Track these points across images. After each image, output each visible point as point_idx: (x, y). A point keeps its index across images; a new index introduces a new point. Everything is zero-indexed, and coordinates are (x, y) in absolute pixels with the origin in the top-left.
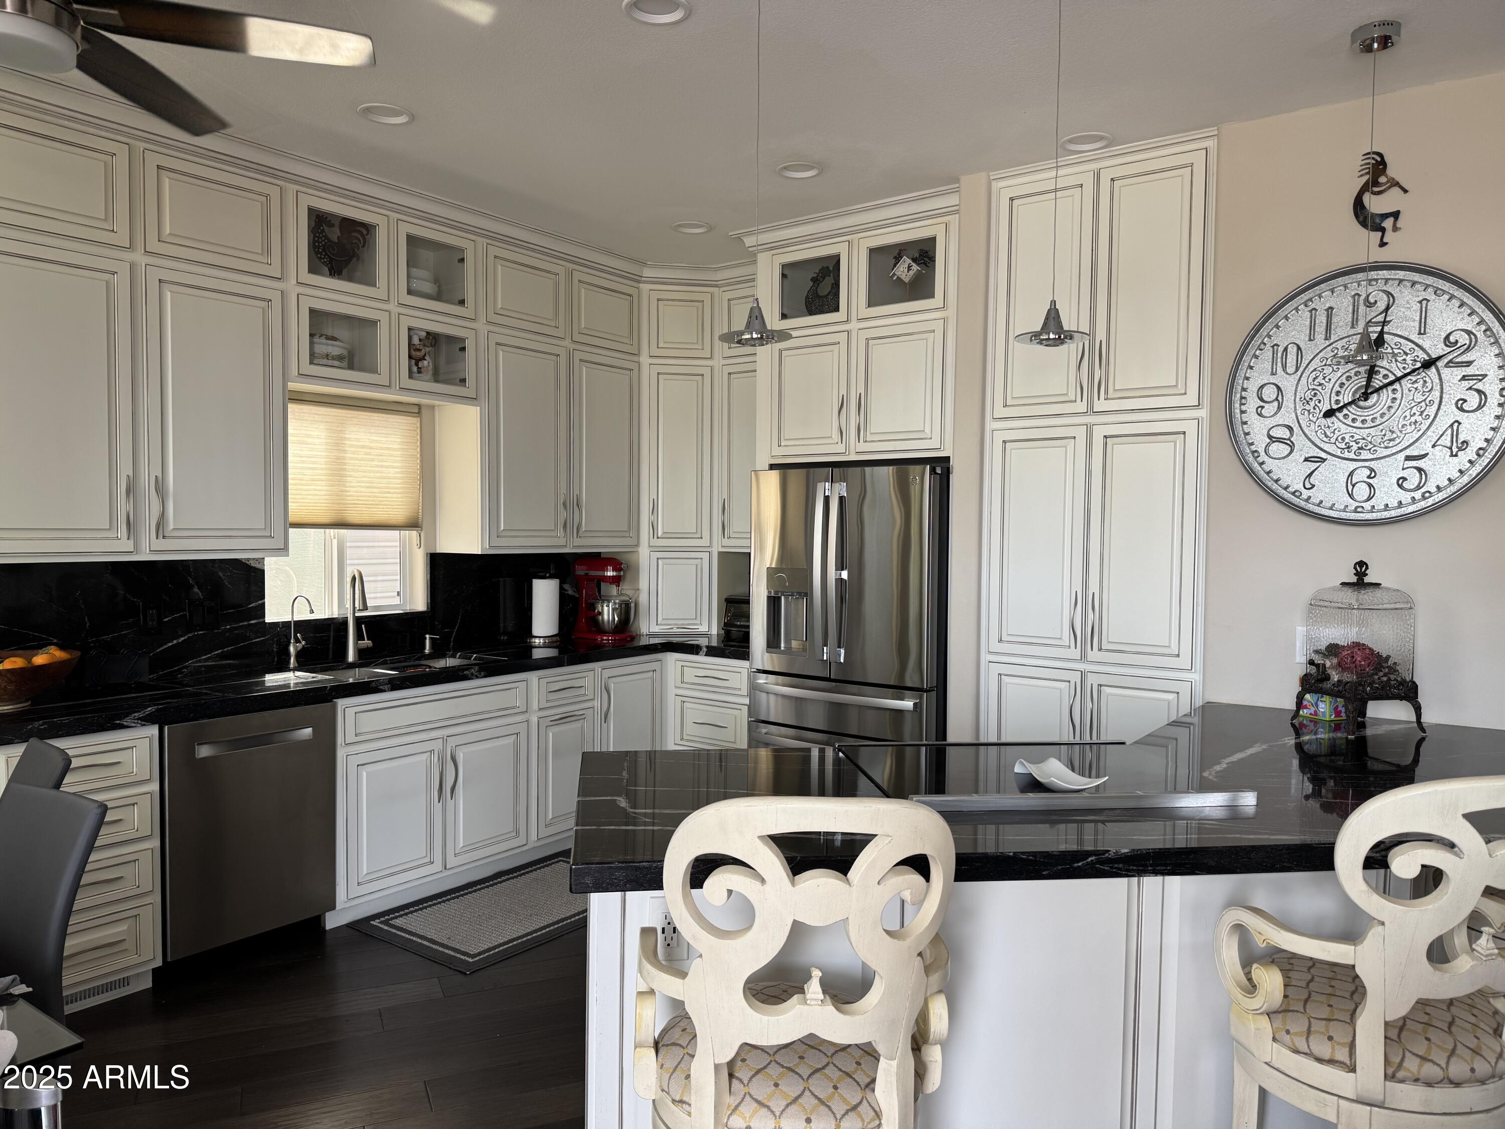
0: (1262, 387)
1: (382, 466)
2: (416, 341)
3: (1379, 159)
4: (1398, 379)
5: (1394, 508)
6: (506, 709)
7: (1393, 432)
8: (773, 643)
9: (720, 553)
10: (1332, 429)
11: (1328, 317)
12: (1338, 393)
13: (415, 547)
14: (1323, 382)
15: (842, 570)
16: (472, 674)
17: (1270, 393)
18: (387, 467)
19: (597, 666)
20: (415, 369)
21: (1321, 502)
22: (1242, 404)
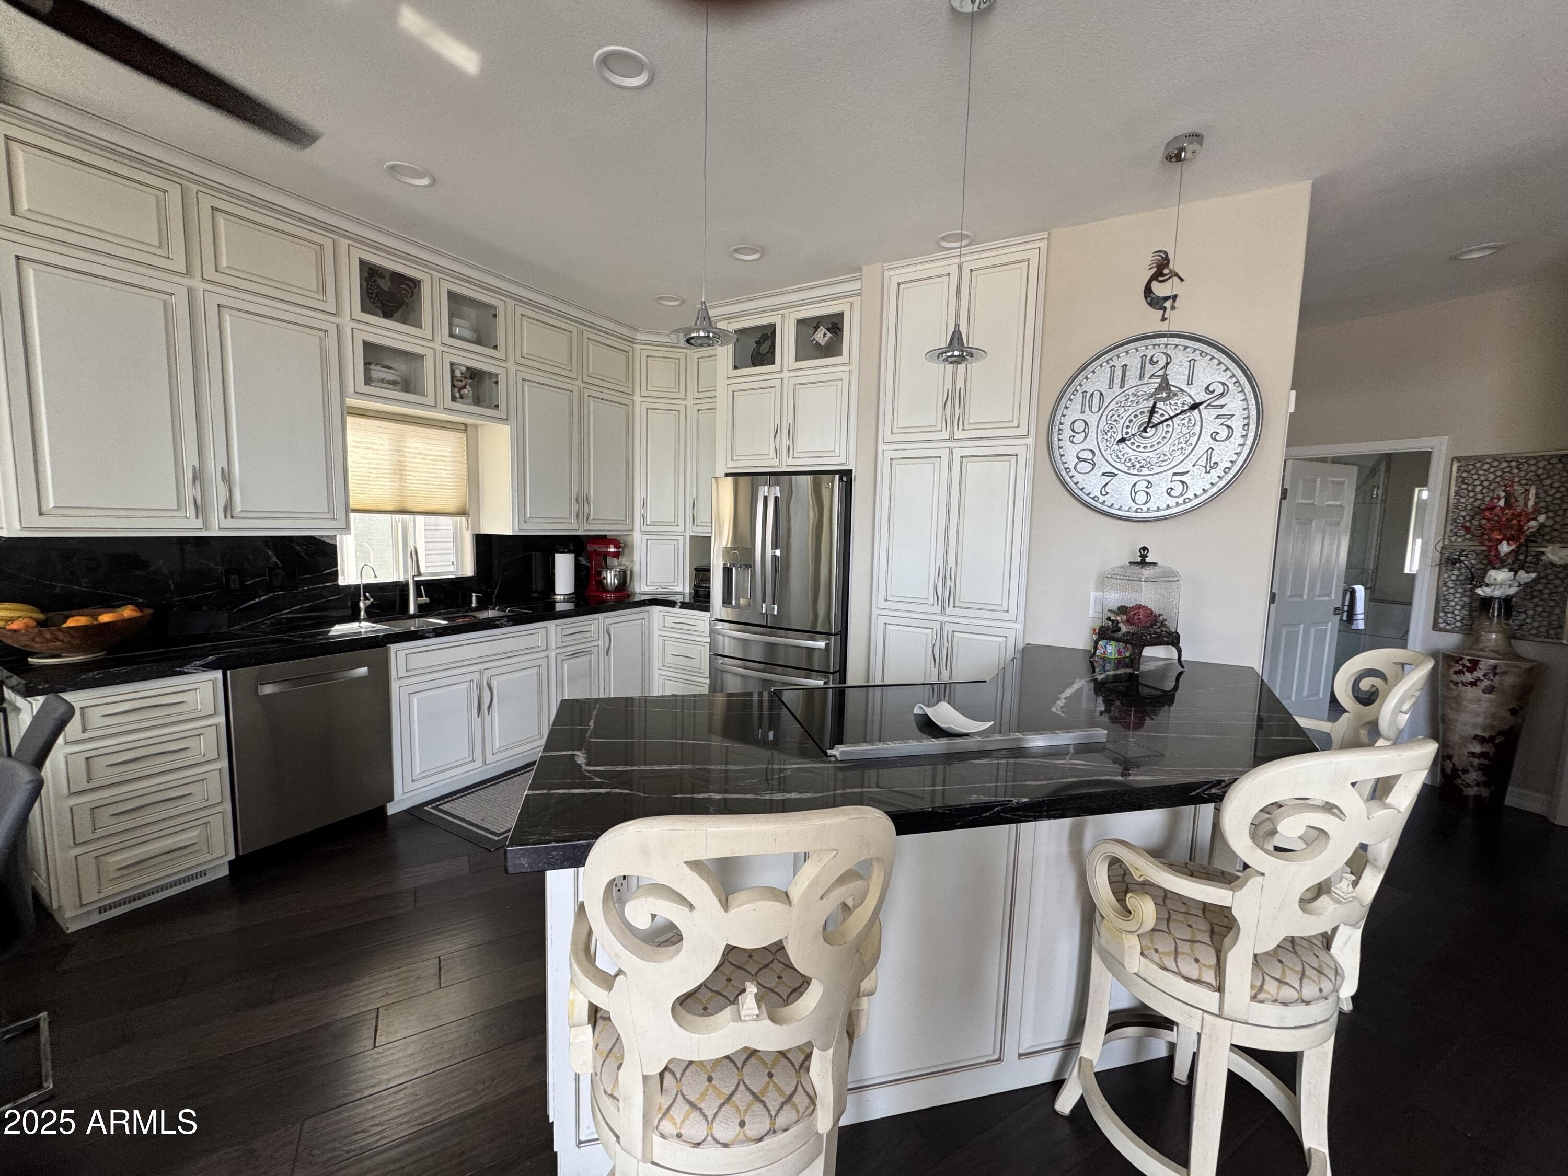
0: (1074, 422)
1: (436, 469)
2: (458, 373)
3: (1164, 256)
4: (1171, 418)
5: (1164, 510)
6: (530, 648)
7: (1165, 455)
8: (727, 601)
9: (691, 537)
10: (1122, 453)
11: (1123, 371)
12: (1128, 427)
13: (464, 529)
14: (1117, 418)
15: (776, 549)
16: (502, 624)
17: (1079, 426)
18: (440, 469)
19: (601, 616)
20: (458, 395)
21: (1112, 504)
22: (1059, 434)
